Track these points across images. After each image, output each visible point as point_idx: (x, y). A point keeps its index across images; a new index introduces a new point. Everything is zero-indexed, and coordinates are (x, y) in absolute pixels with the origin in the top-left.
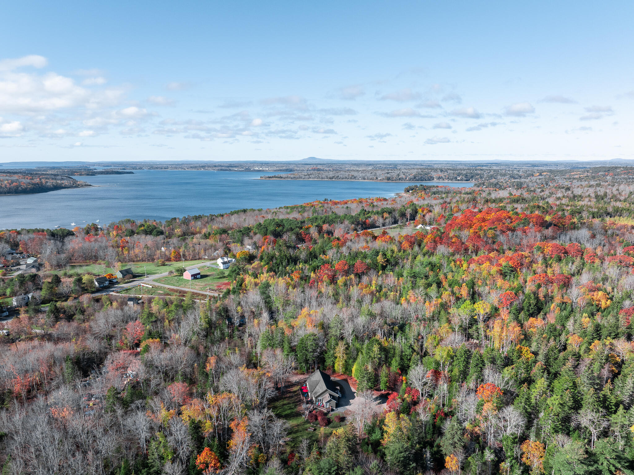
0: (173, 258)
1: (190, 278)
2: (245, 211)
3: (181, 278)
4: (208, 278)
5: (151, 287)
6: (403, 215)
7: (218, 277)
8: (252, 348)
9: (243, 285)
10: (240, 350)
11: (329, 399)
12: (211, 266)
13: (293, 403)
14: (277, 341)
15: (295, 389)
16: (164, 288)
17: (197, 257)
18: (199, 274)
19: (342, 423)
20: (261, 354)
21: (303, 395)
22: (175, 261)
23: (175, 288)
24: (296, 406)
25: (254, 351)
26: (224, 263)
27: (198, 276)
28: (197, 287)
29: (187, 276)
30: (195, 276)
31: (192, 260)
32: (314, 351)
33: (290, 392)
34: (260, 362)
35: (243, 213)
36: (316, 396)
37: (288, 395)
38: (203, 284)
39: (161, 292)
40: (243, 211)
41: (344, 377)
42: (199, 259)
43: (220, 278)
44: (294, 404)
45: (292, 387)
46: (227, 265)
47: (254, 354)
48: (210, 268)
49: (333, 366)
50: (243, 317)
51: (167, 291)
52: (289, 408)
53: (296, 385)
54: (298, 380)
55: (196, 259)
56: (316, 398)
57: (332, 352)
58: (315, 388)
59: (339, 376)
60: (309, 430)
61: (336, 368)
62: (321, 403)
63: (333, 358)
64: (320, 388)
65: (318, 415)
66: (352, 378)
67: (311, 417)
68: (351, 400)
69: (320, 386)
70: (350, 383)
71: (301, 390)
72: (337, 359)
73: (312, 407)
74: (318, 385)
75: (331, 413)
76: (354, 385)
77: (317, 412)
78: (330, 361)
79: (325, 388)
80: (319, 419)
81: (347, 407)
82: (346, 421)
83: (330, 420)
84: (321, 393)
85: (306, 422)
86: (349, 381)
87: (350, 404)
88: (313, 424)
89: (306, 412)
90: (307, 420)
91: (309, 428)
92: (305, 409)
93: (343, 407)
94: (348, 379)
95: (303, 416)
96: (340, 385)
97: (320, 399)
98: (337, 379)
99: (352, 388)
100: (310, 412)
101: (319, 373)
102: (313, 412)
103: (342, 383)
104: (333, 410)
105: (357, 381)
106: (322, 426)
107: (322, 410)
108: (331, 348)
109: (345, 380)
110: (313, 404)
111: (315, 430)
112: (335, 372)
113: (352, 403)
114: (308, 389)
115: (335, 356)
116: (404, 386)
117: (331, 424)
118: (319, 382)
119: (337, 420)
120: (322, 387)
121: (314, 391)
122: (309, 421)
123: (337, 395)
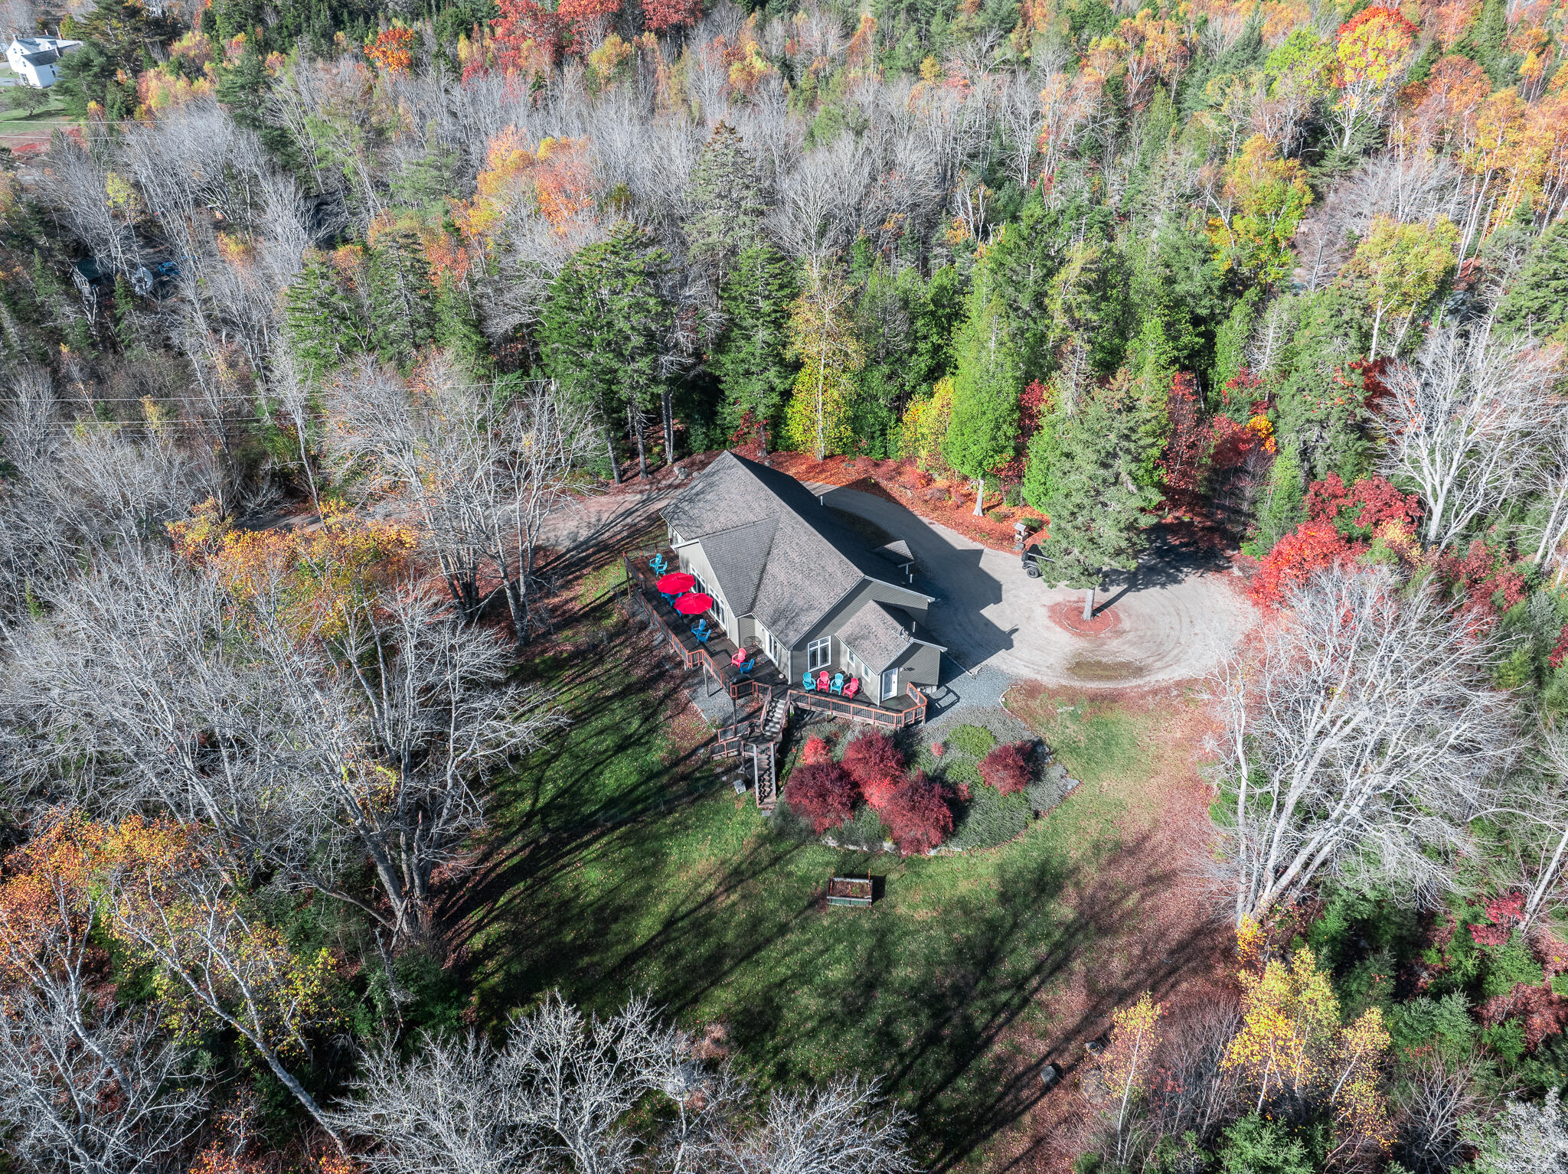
8: (247, 386)
10: (172, 412)
11: (907, 641)
13: (621, 695)
14: (392, 319)
15: (590, 589)
19: (1034, 792)
20: (313, 410)
21: (681, 627)
24: (650, 712)
25: (262, 401)
32: (654, 344)
33: (570, 620)
34: (314, 460)
36: (794, 638)
37: (566, 642)
41: (853, 470)
44: (635, 701)
45: (567, 585)
47: (268, 421)
49: (777, 420)
50: (149, 233)
52: (609, 741)
53: (583, 562)
54: (584, 534)
56: (799, 646)
57: (762, 335)
58: (765, 581)
59: (816, 469)
60: (837, 903)
61: (795, 431)
62: (832, 671)
63: (772, 374)
64: (808, 577)
65: (859, 772)
66: (899, 471)
67: (822, 795)
68: (989, 612)
69: (797, 560)
70: (905, 496)
71: (651, 595)
72: (803, 375)
73: (780, 712)
74: (775, 551)
75: (931, 734)
76: (936, 504)
77: (830, 742)
78: (757, 386)
79: (844, 573)
80: (877, 795)
81: (997, 660)
82: (1053, 772)
83: (953, 788)
84: (827, 609)
85: (781, 834)
86: (893, 488)
87: (1003, 640)
88: (840, 838)
89: (754, 752)
90: (783, 814)
91: (831, 889)
92: (724, 725)
93: (975, 670)
94: (878, 476)
95: (739, 788)
96: (867, 523)
97: (819, 646)
98: (819, 487)
99: (939, 529)
100: (783, 750)
101: (743, 471)
102: (807, 755)
103: (865, 507)
104: (933, 710)
105: (941, 482)
106: (917, 845)
107: (860, 721)
108: (757, 313)
109: (865, 485)
110: (780, 687)
111: (879, 888)
112: (792, 449)
113: (1005, 626)
114: (714, 588)
115: (789, 355)
116: (1284, 471)
117: (974, 817)
118: (776, 530)
119: (1002, 781)
120: (812, 566)
121: (766, 605)
122: (803, 821)
123: (920, 601)
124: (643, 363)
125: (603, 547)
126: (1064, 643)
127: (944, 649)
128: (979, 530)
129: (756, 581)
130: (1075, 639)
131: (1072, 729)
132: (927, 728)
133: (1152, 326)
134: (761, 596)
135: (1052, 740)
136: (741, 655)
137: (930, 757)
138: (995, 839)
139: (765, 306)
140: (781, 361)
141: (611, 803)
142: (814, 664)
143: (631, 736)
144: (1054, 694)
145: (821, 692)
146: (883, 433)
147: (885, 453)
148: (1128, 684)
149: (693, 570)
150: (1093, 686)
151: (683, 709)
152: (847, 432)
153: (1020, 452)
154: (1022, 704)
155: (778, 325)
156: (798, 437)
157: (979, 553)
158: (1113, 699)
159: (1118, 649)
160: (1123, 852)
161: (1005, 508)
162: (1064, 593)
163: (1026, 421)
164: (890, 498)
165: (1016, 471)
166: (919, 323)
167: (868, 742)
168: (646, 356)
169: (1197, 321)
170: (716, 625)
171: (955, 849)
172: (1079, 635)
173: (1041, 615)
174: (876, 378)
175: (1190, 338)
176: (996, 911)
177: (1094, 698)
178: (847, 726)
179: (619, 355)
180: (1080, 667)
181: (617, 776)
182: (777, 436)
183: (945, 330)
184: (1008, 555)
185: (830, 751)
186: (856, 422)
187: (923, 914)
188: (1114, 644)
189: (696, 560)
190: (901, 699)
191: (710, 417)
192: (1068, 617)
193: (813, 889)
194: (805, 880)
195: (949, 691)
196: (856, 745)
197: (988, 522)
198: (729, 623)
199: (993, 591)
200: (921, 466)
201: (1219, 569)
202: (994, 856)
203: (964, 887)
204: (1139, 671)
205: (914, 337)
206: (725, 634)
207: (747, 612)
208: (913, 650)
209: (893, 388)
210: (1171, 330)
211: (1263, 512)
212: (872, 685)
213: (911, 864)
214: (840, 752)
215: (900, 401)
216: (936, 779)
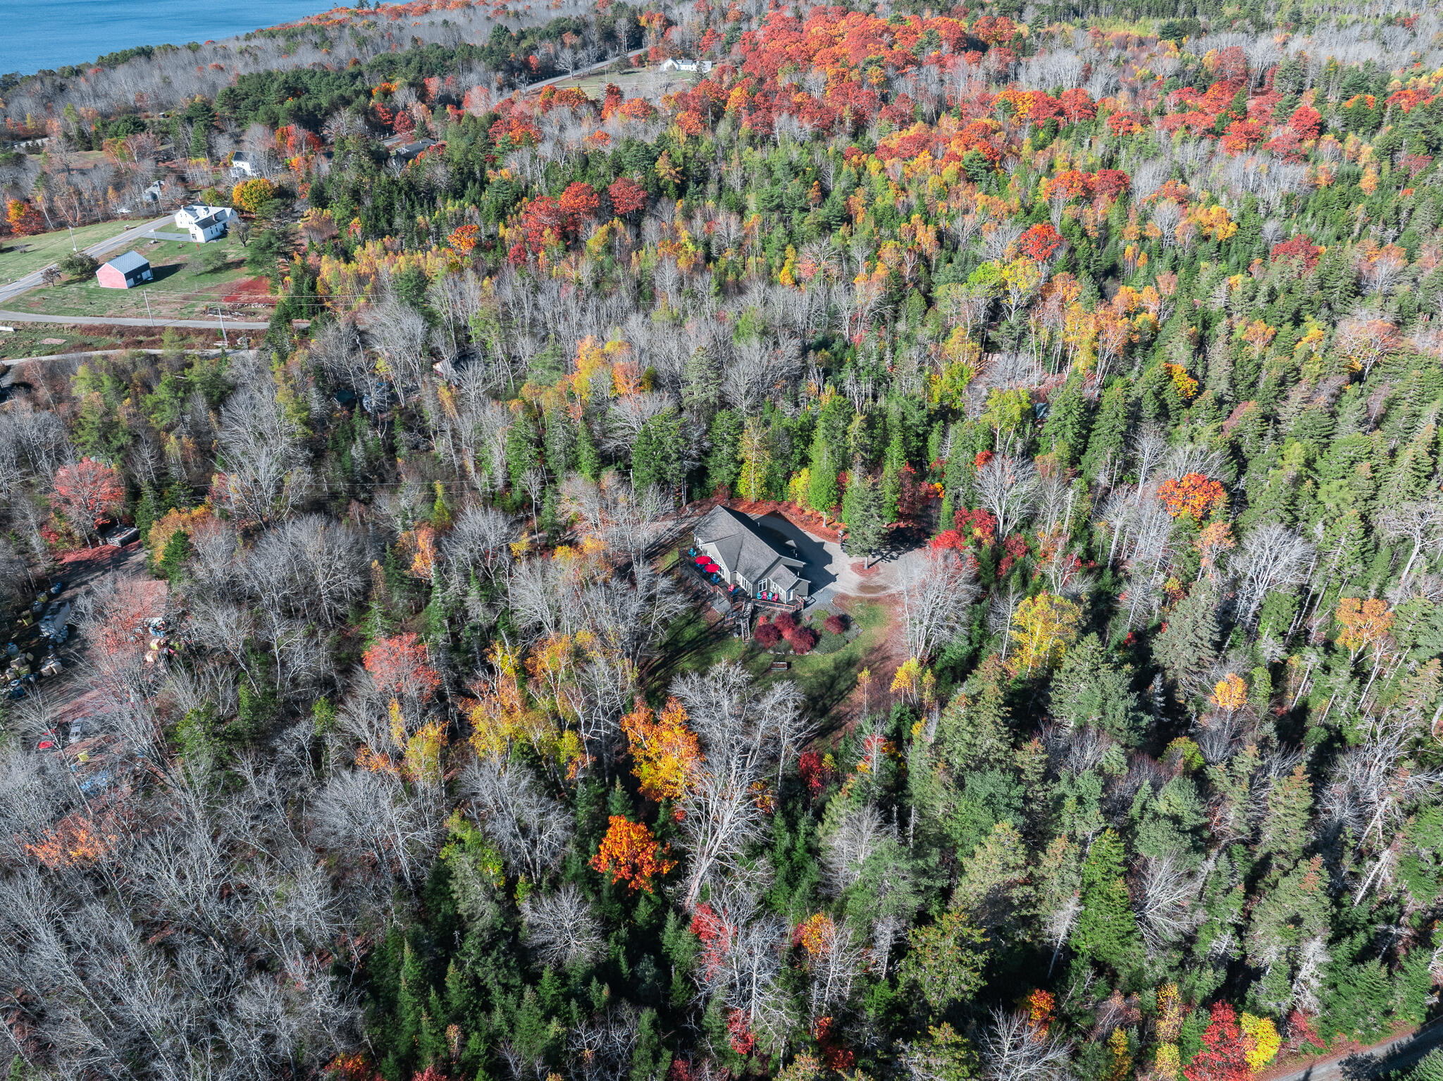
0: (17, 226)
1: (123, 284)
2: (146, 53)
3: (91, 285)
4: (179, 276)
5: (11, 329)
6: (609, 36)
7: (210, 267)
9: (319, 287)
11: (796, 579)
12: (162, 236)
15: (662, 564)
16: (59, 329)
17: (98, 212)
18: (146, 267)
19: (847, 634)
21: (706, 577)
22: (26, 232)
23: (97, 322)
26: (204, 224)
27: (146, 275)
28: (165, 310)
29: (111, 277)
30: (136, 277)
31: (84, 224)
32: (681, 457)
35: (143, 60)
36: (754, 579)
38: (175, 296)
39: (59, 341)
40: (139, 54)
41: (769, 507)
42: (108, 218)
43: (216, 270)
46: (213, 227)
48: (163, 244)
49: (733, 485)
51: (75, 334)
53: (654, 553)
54: (652, 541)
55: (97, 221)
56: (756, 583)
57: (726, 449)
58: (741, 558)
59: (752, 507)
60: (775, 670)
61: (741, 489)
62: (768, 592)
63: (731, 466)
64: (757, 556)
65: (780, 627)
66: (789, 507)
67: (768, 635)
68: (827, 568)
69: (752, 549)
70: (793, 519)
71: (693, 565)
72: (744, 466)
73: (749, 607)
74: (743, 546)
75: (806, 613)
76: (806, 523)
77: (769, 618)
78: (725, 472)
79: (772, 554)
80: (787, 635)
81: (831, 586)
82: (854, 627)
83: (814, 631)
84: (766, 568)
85: (752, 650)
86: (786, 515)
87: (833, 578)
88: (775, 650)
89: (741, 622)
90: (753, 643)
91: (772, 665)
92: (727, 614)
93: (822, 590)
94: (781, 510)
95: (736, 636)
96: (777, 532)
97: (763, 582)
98: (754, 515)
99: (808, 534)
100: (751, 622)
101: (726, 513)
102: (761, 621)
103: (775, 524)
104: (806, 605)
105: (808, 512)
106: (802, 651)
107: (779, 610)
108: (724, 440)
109: (775, 514)
110: (749, 599)
111: (789, 665)
112: (740, 497)
113: (833, 573)
114: (720, 562)
115: (739, 458)
116: (946, 506)
117: (822, 641)
118: (743, 538)
119: (833, 629)
120: (758, 551)
121: (741, 566)
122: (761, 645)
123: (801, 564)
124: (677, 465)
125: (662, 546)
126: (856, 578)
127: (810, 582)
128: (825, 534)
129: (737, 558)
130: (862, 577)
131: (861, 611)
132: (804, 611)
133: (896, 439)
134: (739, 564)
135: (853, 615)
136: (732, 588)
137: (806, 620)
138: (833, 650)
139: (729, 438)
140: (735, 460)
141: (689, 642)
142: (761, 589)
144: (854, 599)
145: (764, 600)
146: (781, 490)
147: (783, 499)
148: (881, 594)
149: (709, 554)
150: (869, 596)
151: (709, 609)
152: (765, 490)
153: (840, 500)
154: (840, 602)
155: (734, 445)
156: (742, 491)
157: (823, 544)
158: (877, 600)
159: (877, 580)
160: (873, 650)
161: (836, 523)
162: (856, 559)
163: (840, 489)
164: (786, 520)
165: (839, 508)
166: (795, 441)
167: (783, 616)
168: (678, 462)
169: (918, 435)
170: (721, 576)
171: (815, 652)
173: (848, 568)
174: (777, 466)
175: (915, 443)
176: (833, 672)
177: (870, 601)
178: (774, 612)
179: (667, 462)
180: (863, 588)
181: (690, 633)
182: (733, 491)
183: (807, 446)
184: (835, 544)
185: (769, 620)
186: (768, 485)
187: (808, 675)
188: (876, 578)
189: (712, 551)
190: (795, 601)
191: (702, 484)
192: (858, 568)
193: (766, 666)
194: (763, 664)
195: (812, 598)
196: (779, 618)
197: (829, 530)
198: (726, 575)
199: (828, 559)
200: (799, 504)
201: (921, 547)
202: (832, 656)
203: (822, 666)
204: (884, 588)
205: (792, 446)
206: (724, 580)
207: (734, 570)
208: (799, 582)
209: (784, 470)
210: (905, 440)
211: (941, 522)
212: (783, 595)
213: (800, 657)
214: (773, 621)
215: (788, 477)
216: (809, 628)
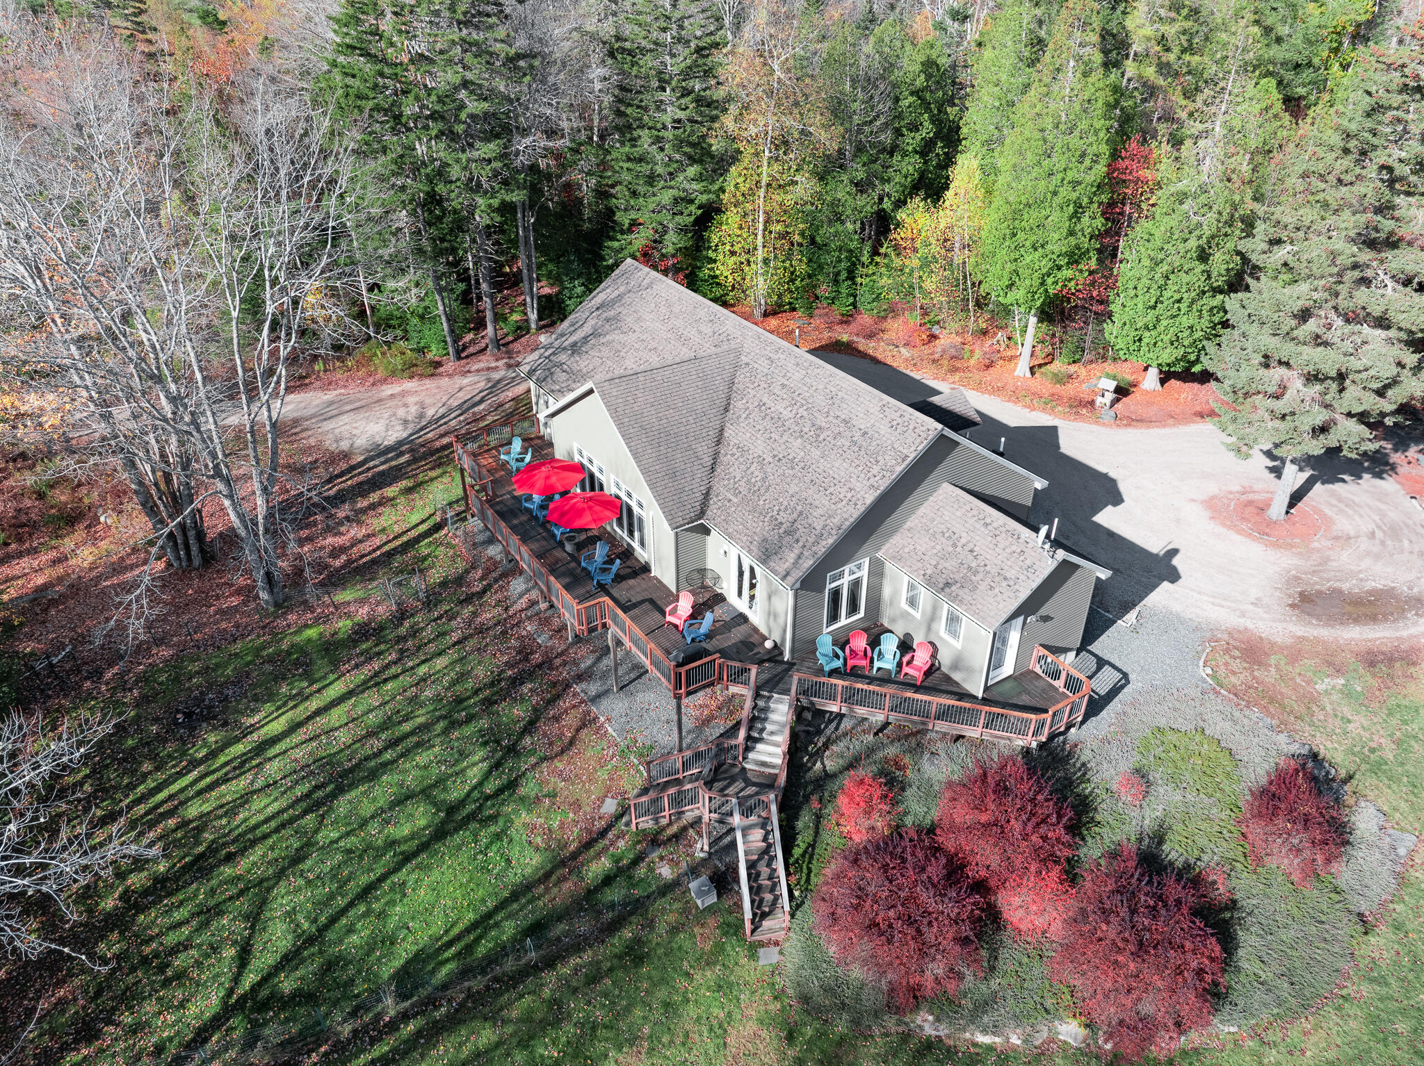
19: (1346, 872)
56: (808, 582)
58: (724, 459)
61: (722, 268)
62: (872, 630)
64: (817, 441)
65: (984, 857)
66: (879, 327)
69: (786, 414)
70: (900, 356)
72: (736, 176)
73: (777, 719)
74: (738, 405)
75: (1101, 755)
76: (952, 364)
82: (1364, 822)
84: (870, 498)
87: (1160, 567)
93: (1131, 617)
94: (850, 334)
97: (845, 582)
102: (847, 816)
110: (770, 668)
115: (716, 141)
117: (1249, 944)
118: (736, 367)
120: (821, 421)
121: (731, 503)
123: (1023, 487)
124: (487, 151)
127: (1104, 574)
128: (1035, 395)
129: (708, 461)
130: (1272, 554)
131: (1359, 723)
132: (1085, 739)
134: (719, 487)
135: (1334, 751)
136: (685, 605)
137: (1119, 807)
142: (834, 617)
143: (462, 803)
144: (1292, 654)
145: (853, 673)
146: (851, 277)
147: (854, 305)
149: (580, 453)
154: (1245, 676)
164: (876, 361)
166: (905, 103)
168: (489, 141)
170: (628, 553)
172: (1276, 545)
179: (449, 134)
180: (1309, 601)
184: (1094, 427)
185: (895, 803)
190: (1022, 679)
192: (1245, 517)
195: (1101, 663)
197: (1043, 384)
198: (655, 546)
205: (896, 125)
206: (646, 569)
207: (694, 519)
209: (866, 204)
212: (969, 656)
214: (921, 805)
216: (1149, 860)
